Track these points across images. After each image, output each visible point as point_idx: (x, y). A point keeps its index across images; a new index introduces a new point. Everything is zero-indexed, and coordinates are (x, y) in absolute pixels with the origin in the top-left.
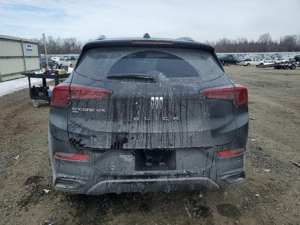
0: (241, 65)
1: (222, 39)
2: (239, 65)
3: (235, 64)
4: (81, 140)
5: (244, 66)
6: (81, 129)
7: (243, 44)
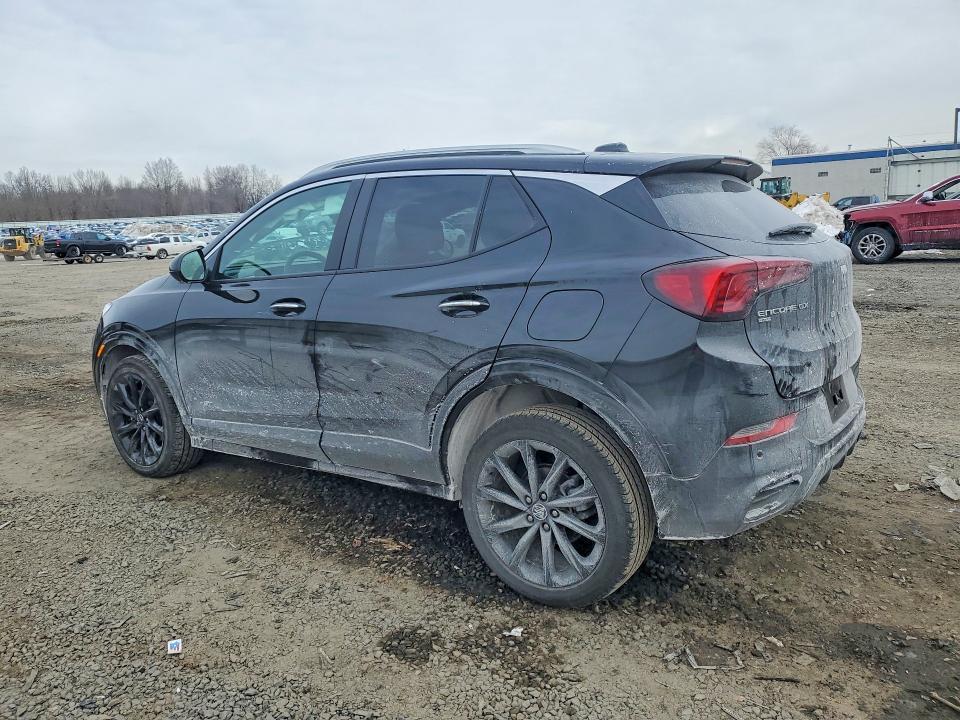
0: (140, 257)
1: (16, 173)
2: (132, 256)
3: (121, 255)
4: (794, 379)
5: (150, 258)
6: (787, 354)
7: (99, 192)
